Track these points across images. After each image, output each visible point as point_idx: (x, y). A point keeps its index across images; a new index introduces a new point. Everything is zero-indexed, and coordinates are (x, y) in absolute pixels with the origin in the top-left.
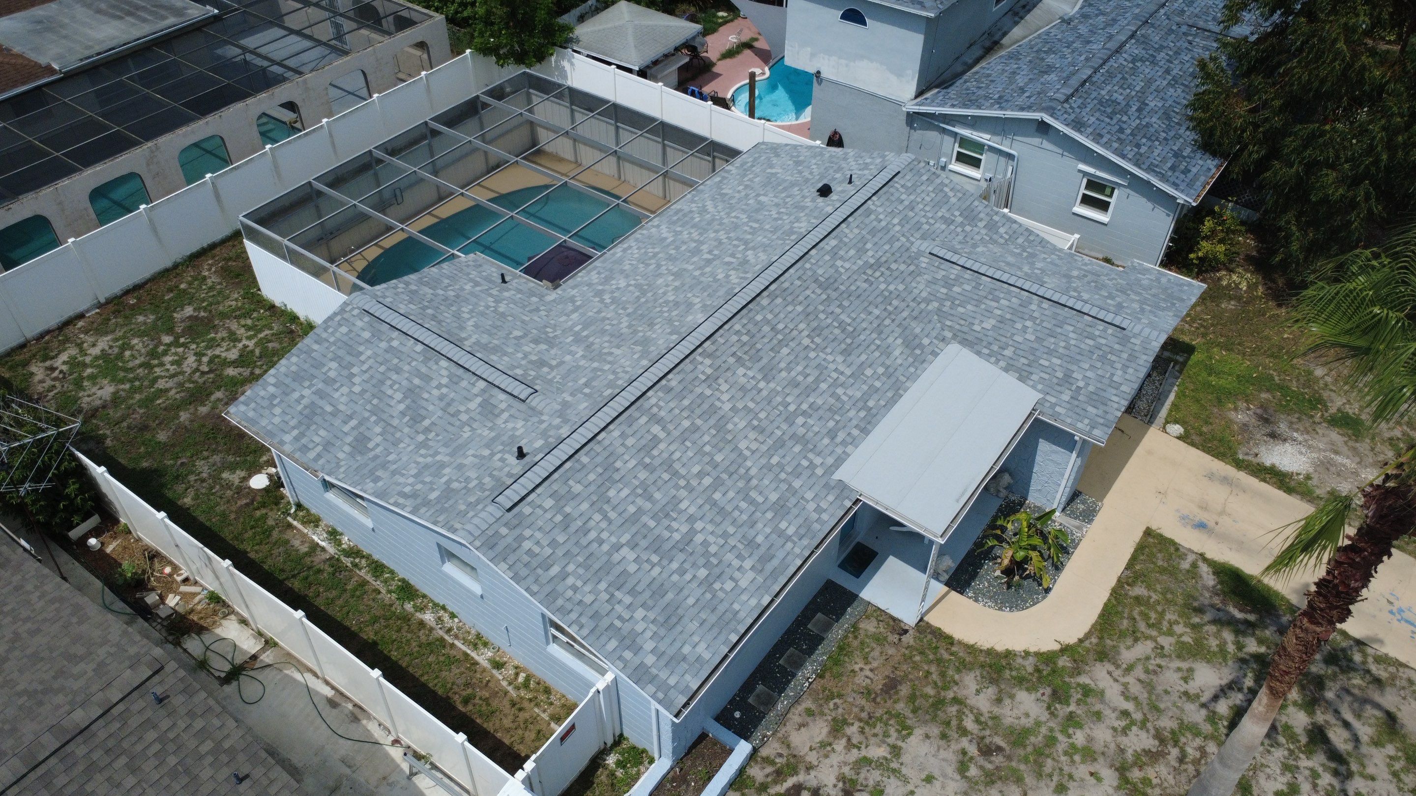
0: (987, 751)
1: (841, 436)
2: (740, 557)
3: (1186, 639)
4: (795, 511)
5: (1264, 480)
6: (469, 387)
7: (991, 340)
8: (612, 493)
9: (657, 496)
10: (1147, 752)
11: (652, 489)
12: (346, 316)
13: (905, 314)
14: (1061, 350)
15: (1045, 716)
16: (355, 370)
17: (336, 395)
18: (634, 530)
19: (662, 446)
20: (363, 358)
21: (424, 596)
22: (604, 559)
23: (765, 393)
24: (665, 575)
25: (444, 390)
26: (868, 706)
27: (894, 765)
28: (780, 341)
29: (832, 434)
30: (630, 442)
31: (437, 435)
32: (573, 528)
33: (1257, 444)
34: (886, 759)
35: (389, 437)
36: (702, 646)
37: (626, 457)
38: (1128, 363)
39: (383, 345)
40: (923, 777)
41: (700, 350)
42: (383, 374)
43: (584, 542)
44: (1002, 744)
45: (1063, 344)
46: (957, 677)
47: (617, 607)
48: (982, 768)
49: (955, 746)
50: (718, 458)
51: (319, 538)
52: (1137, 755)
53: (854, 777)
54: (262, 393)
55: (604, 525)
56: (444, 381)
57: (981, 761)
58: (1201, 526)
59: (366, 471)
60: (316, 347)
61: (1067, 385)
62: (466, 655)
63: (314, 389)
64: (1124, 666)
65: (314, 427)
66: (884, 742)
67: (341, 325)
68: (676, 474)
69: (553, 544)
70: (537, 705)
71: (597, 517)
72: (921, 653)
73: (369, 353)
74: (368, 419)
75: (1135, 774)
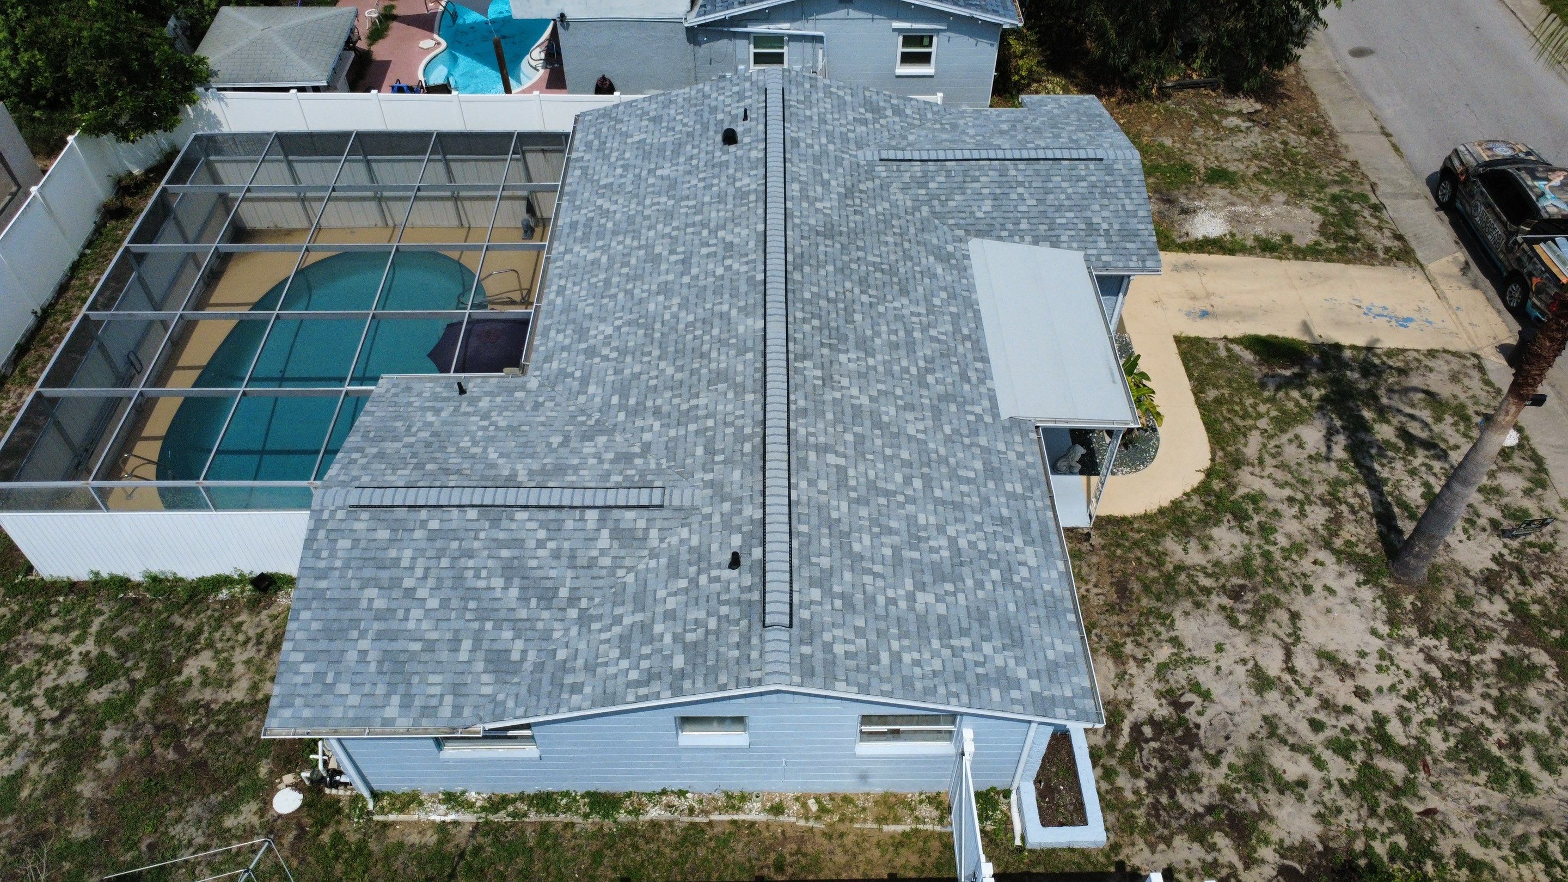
0: (1236, 594)
1: (972, 375)
2: (1008, 539)
3: (1274, 413)
4: (1005, 468)
5: (1210, 253)
6: (580, 525)
7: (1001, 221)
8: (857, 547)
9: (894, 524)
10: (1329, 520)
11: (883, 520)
12: (330, 525)
13: (912, 230)
14: (1066, 203)
15: (1246, 539)
16: (408, 583)
17: (411, 625)
18: (907, 571)
19: (851, 472)
20: (405, 563)
21: (629, 795)
22: (912, 616)
23: (881, 369)
24: (971, 598)
25: (552, 545)
26: (1122, 619)
27: (1185, 655)
28: (845, 309)
29: (964, 377)
30: (822, 485)
31: (591, 599)
32: (860, 606)
33: (1180, 225)
34: (1174, 654)
35: (530, 634)
36: (1058, 642)
37: (834, 503)
38: (1127, 190)
39: (418, 534)
40: (1214, 649)
41: (791, 356)
42: (451, 568)
43: (882, 612)
44: (1240, 582)
45: (1063, 196)
46: (1160, 548)
47: (967, 655)
48: (1245, 611)
49: (1213, 607)
50: (905, 455)
51: (440, 814)
52: (1326, 527)
53: (1168, 687)
54: (299, 680)
55: (880, 583)
56: (542, 534)
57: (1238, 606)
58: (1204, 314)
59: (546, 688)
60: (323, 584)
61: (1095, 233)
62: (734, 822)
63: (370, 634)
64: (1256, 462)
65: (415, 679)
66: (1160, 641)
67: (336, 541)
68: (887, 493)
69: (860, 632)
70: (852, 820)
71: (868, 579)
72: (1118, 545)
73: (408, 553)
74: (482, 630)
75: (1338, 543)
